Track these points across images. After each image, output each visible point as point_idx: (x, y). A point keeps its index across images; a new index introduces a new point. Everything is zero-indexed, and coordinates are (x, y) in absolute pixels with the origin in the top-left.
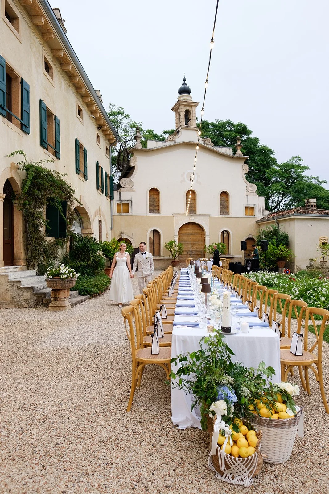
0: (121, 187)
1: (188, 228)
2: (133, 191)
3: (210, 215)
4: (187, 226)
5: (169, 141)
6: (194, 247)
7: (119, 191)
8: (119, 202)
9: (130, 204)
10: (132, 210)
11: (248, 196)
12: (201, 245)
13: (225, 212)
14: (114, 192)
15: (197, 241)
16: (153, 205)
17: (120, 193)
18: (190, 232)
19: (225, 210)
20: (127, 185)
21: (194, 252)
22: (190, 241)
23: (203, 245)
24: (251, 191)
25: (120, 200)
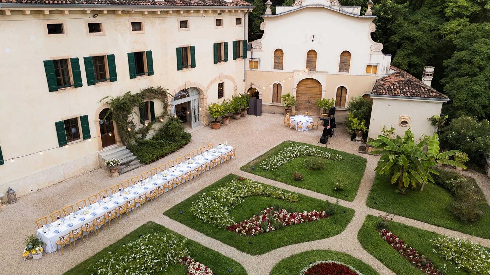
0: (253, 48)
1: (307, 82)
2: (261, 51)
3: (328, 72)
4: (306, 80)
5: (296, 6)
6: (311, 98)
7: (251, 51)
8: (250, 60)
9: (259, 62)
10: (260, 66)
11: (372, 55)
12: (318, 97)
13: (346, 69)
14: (248, 52)
15: (315, 93)
16: (278, 62)
17: (252, 52)
18: (308, 86)
19: (346, 68)
20: (257, 46)
21: (311, 102)
22: (308, 92)
23: (319, 97)
24: (375, 51)
25: (252, 58)
